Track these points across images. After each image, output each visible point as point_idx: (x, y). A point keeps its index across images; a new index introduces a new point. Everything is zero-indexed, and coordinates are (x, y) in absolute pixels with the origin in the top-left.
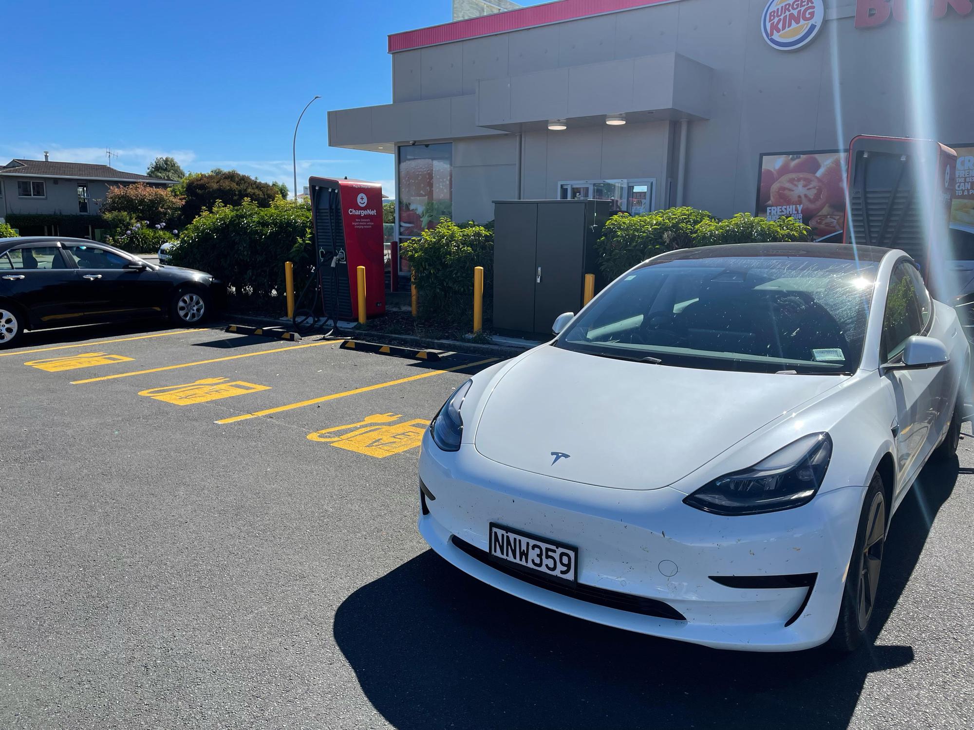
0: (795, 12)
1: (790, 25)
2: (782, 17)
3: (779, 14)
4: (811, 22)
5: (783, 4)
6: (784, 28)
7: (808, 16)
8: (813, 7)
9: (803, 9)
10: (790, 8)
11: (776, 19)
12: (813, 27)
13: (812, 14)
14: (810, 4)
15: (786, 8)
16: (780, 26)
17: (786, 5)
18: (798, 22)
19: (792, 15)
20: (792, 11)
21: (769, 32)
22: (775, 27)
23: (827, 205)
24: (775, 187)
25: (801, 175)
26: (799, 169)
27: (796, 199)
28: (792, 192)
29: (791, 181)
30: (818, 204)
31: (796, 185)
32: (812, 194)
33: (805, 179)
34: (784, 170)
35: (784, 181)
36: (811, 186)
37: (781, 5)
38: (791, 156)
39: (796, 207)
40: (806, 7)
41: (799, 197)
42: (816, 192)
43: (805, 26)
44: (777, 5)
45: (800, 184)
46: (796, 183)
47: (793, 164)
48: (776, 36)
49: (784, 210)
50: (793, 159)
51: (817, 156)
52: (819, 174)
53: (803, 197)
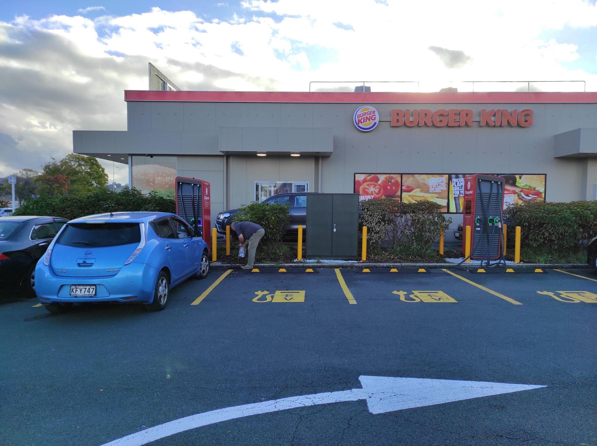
0: (368, 116)
1: (366, 121)
2: (363, 117)
3: (362, 116)
4: (375, 121)
5: (363, 112)
6: (364, 122)
7: (373, 118)
8: (375, 116)
9: (371, 115)
10: (366, 114)
11: (360, 118)
12: (375, 123)
13: (375, 118)
14: (374, 114)
15: (364, 114)
16: (362, 121)
17: (364, 113)
18: (370, 121)
19: (367, 117)
20: (367, 116)
21: (357, 123)
22: (359, 121)
23: (383, 195)
24: (361, 188)
25: (372, 183)
26: (371, 180)
27: (371, 193)
28: (368, 190)
29: (368, 185)
30: (380, 195)
31: (370, 187)
32: (377, 191)
33: (374, 185)
34: (365, 181)
35: (365, 185)
36: (376, 187)
37: (362, 113)
38: (367, 175)
39: (371, 196)
40: (372, 115)
41: (372, 192)
42: (378, 190)
43: (372, 123)
44: (360, 112)
45: (372, 186)
46: (370, 186)
47: (369, 178)
48: (360, 125)
49: (366, 197)
50: (368, 176)
51: (378, 175)
52: (379, 182)
53: (373, 192)
